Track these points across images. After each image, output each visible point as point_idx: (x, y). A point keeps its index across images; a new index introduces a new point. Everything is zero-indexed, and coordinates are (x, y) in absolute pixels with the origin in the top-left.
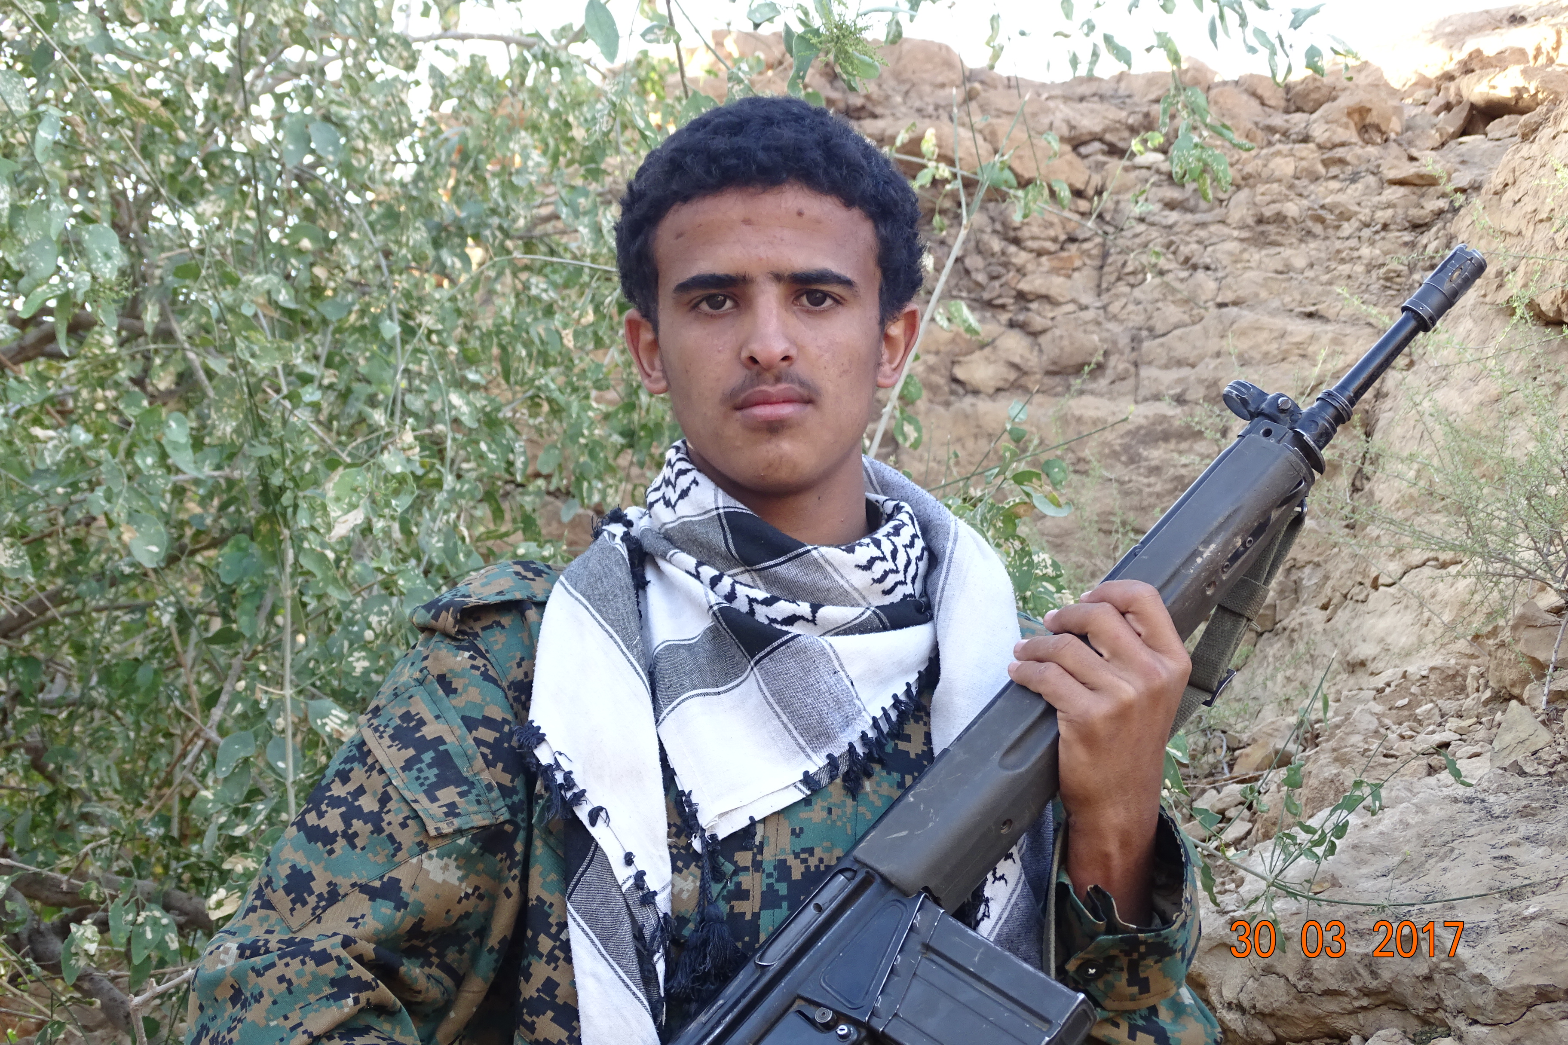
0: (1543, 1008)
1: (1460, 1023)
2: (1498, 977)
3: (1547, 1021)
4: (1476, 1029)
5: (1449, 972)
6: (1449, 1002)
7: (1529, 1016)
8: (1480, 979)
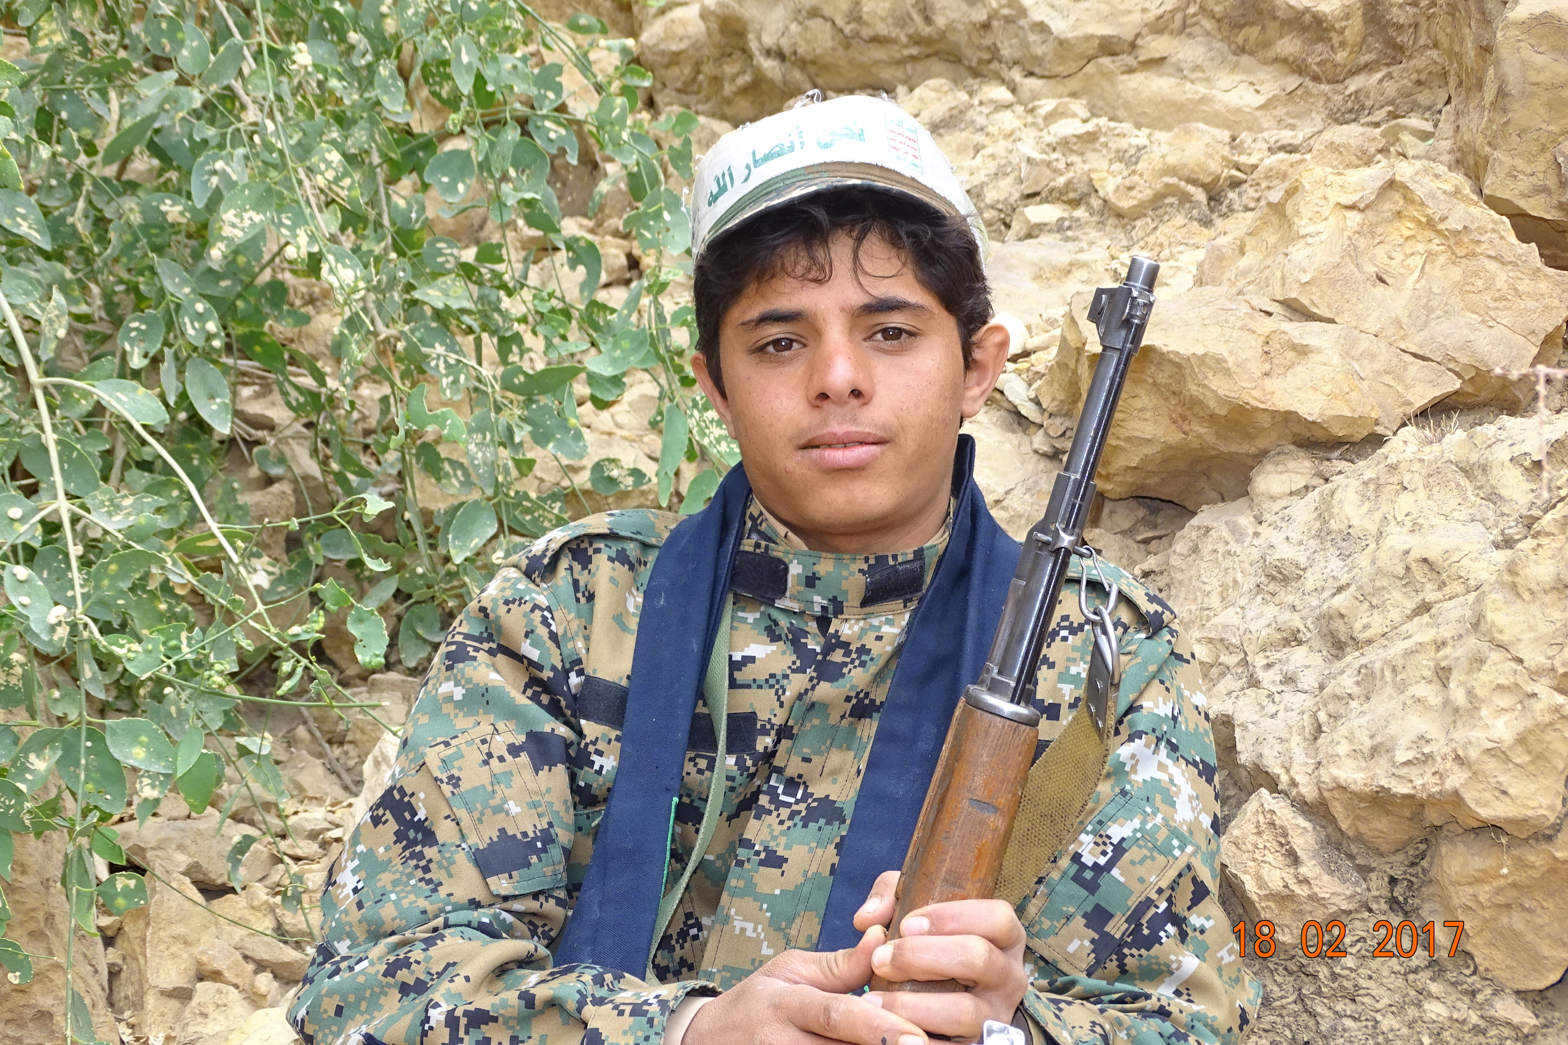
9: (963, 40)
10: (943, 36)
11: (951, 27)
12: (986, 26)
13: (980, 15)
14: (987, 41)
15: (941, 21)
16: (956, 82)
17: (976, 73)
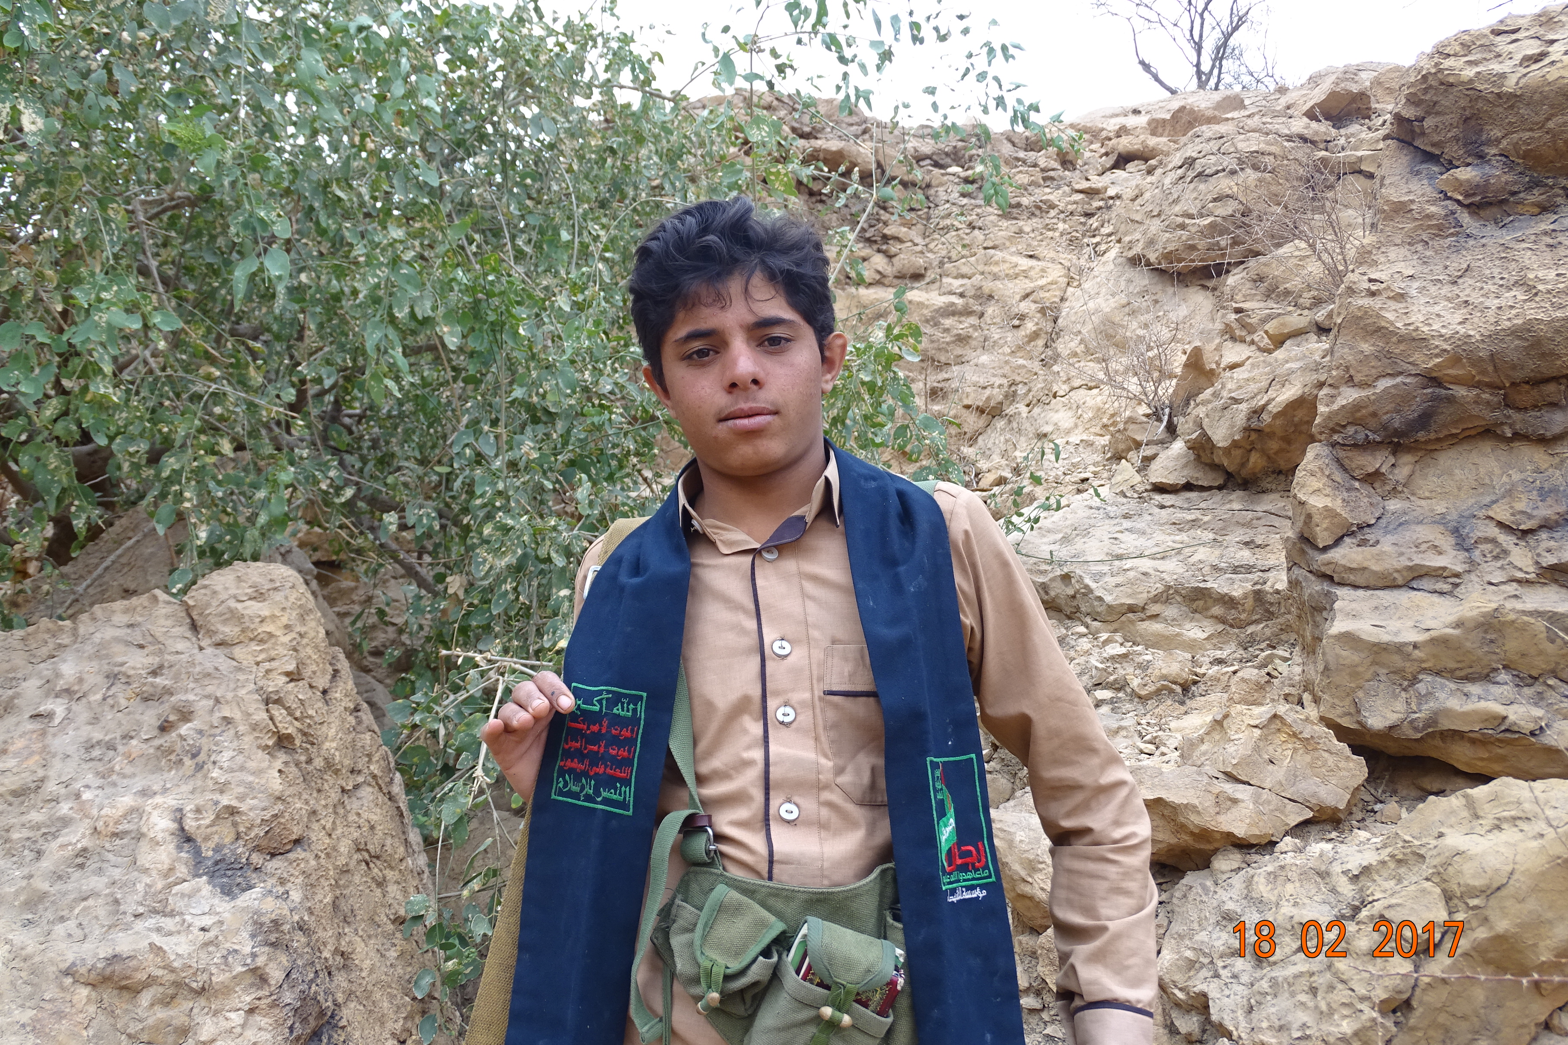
0: (1130, 615)
1: (1088, 620)
2: (1108, 599)
3: (1132, 622)
4: (1096, 623)
5: (1084, 594)
6: (1083, 609)
7: (1123, 618)
8: (1100, 599)
9: (1063, 602)
10: (1053, 600)
11: (1057, 596)
12: (1074, 597)
13: (1071, 592)
14: (1075, 603)
15: (1052, 594)
16: (1060, 621)
17: (1069, 618)
